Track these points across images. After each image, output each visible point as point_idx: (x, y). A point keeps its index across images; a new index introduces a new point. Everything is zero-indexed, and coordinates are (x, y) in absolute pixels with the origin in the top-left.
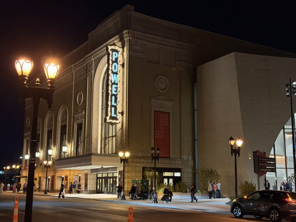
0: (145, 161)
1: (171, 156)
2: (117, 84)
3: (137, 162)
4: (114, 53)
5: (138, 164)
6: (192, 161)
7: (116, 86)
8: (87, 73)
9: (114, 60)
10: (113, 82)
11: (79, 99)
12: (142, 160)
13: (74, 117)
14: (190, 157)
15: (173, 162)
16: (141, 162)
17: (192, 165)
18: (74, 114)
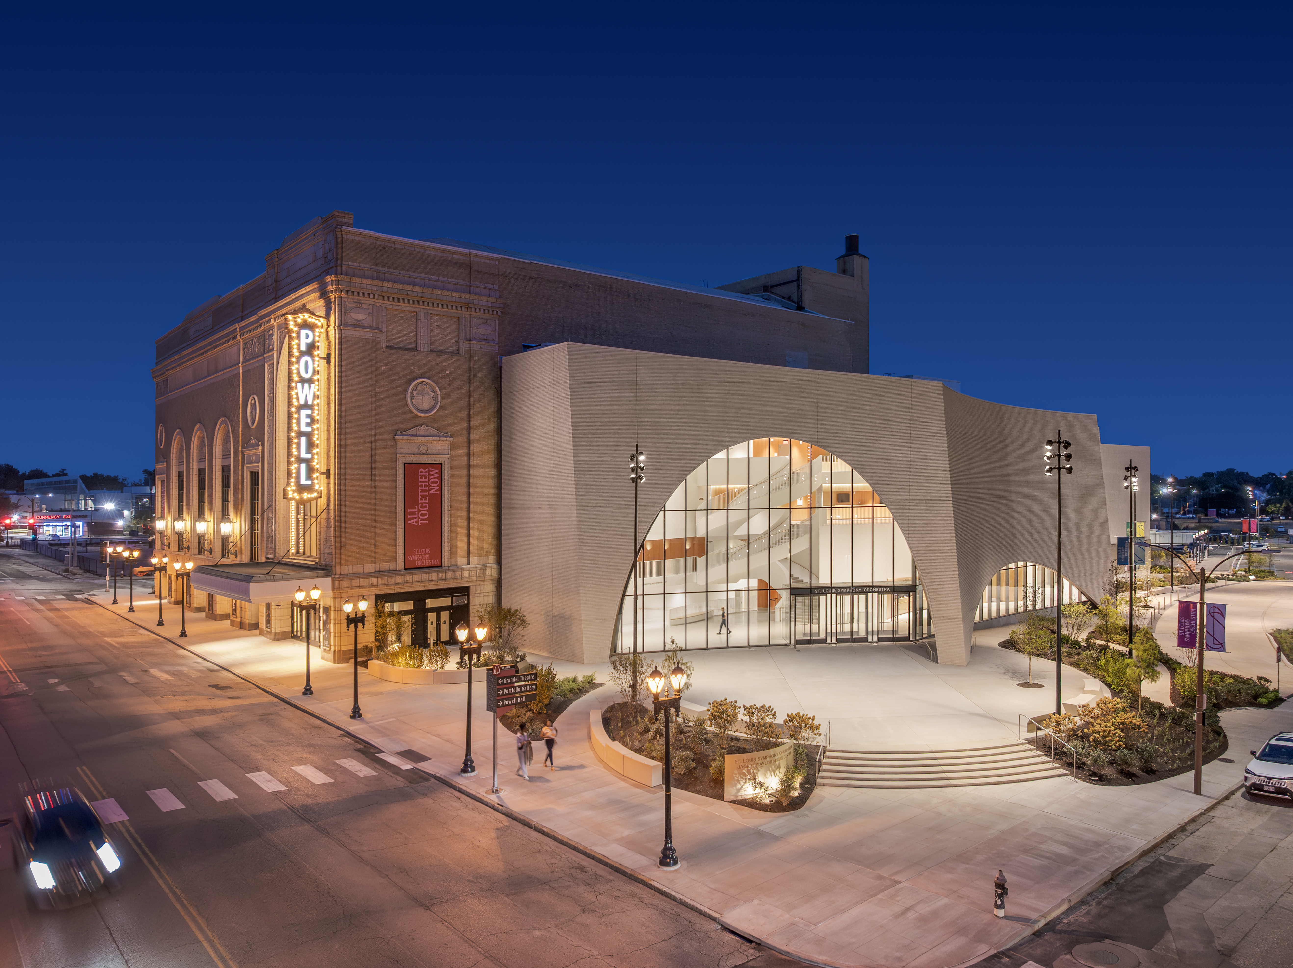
0: (380, 582)
1: (446, 562)
2: (311, 407)
3: (360, 587)
4: (304, 332)
5: (365, 591)
6: (495, 566)
7: (309, 412)
8: (264, 353)
9: (303, 348)
10: (302, 402)
11: (251, 412)
12: (374, 581)
13: (243, 455)
14: (492, 559)
15: (450, 575)
16: (371, 586)
17: (495, 576)
18: (243, 447)
